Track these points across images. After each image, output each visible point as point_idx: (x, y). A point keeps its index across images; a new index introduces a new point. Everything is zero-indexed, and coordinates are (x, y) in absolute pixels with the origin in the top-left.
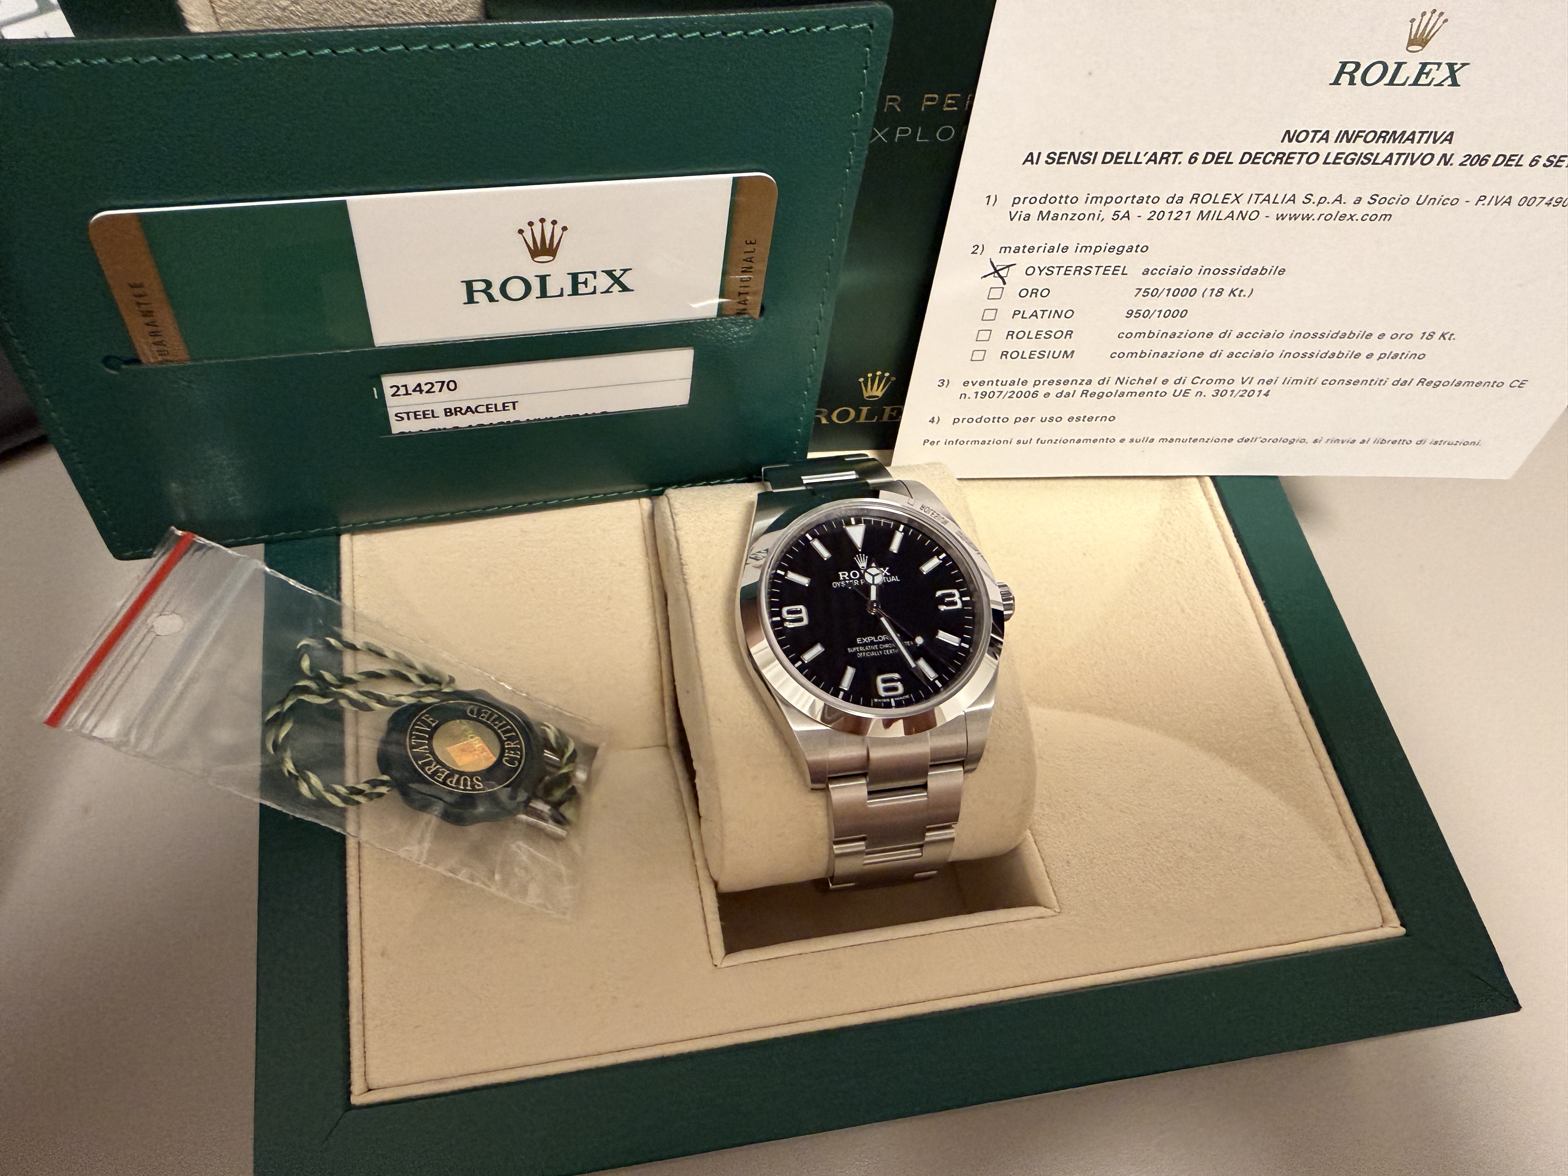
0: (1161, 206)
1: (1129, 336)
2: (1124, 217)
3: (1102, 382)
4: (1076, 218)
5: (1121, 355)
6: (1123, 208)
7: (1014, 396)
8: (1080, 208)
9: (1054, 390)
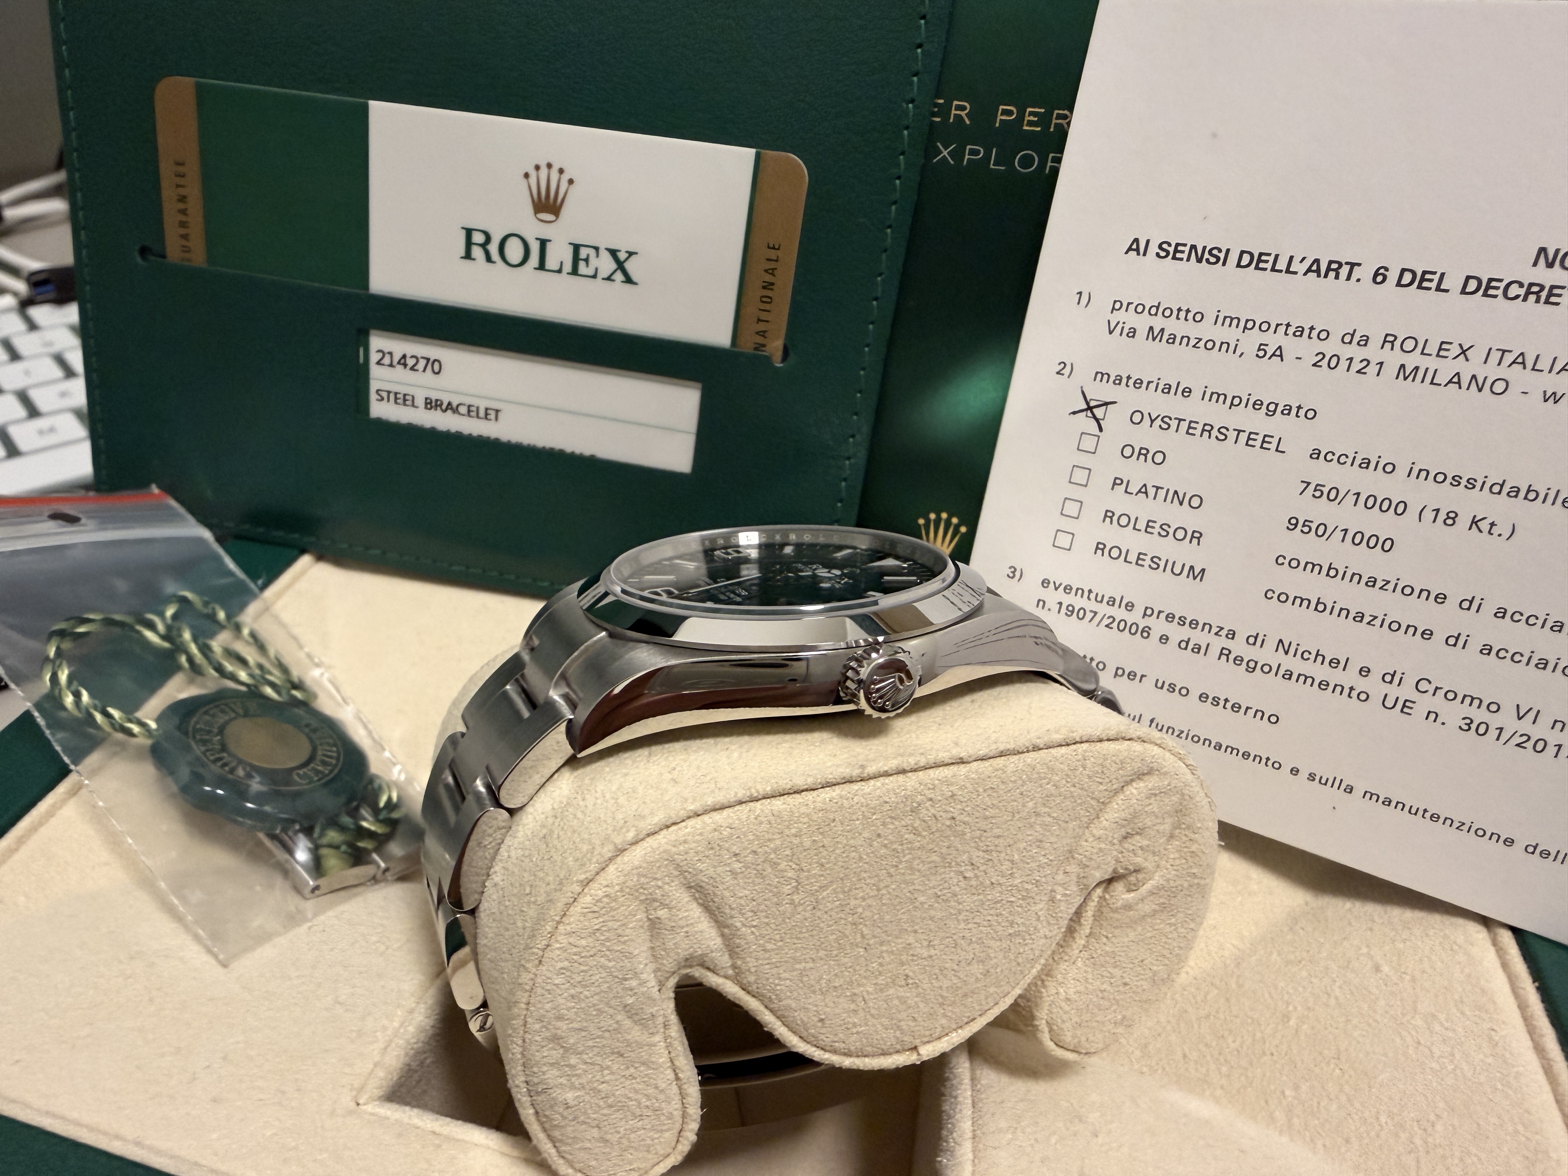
0: (1331, 347)
1: (1294, 564)
2: (1274, 355)
3: (1254, 640)
4: (1201, 344)
5: (1283, 598)
6: (1273, 341)
7: (1115, 625)
8: (1207, 330)
9: (1177, 633)
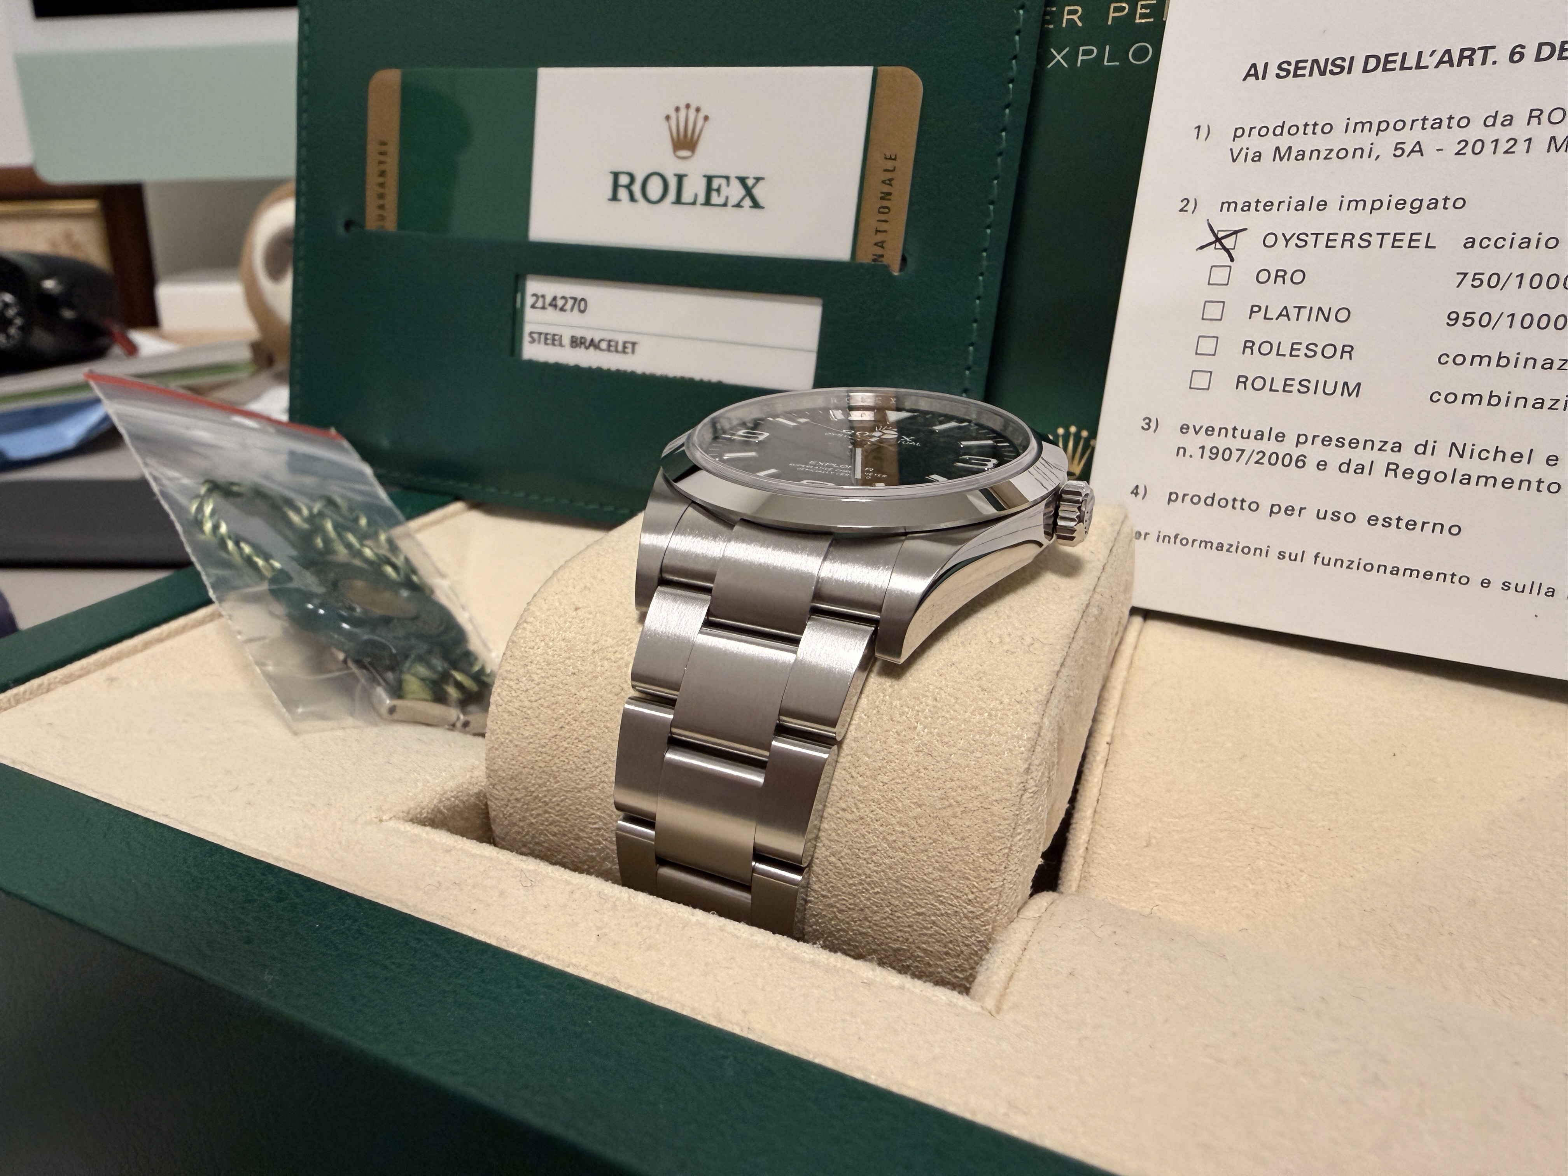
0: (1473, 133)
1: (1460, 360)
2: (1412, 151)
3: (1422, 448)
4: (1333, 155)
5: (1451, 398)
6: (1409, 138)
7: (1265, 460)
8: (1337, 141)
9: (1335, 456)
